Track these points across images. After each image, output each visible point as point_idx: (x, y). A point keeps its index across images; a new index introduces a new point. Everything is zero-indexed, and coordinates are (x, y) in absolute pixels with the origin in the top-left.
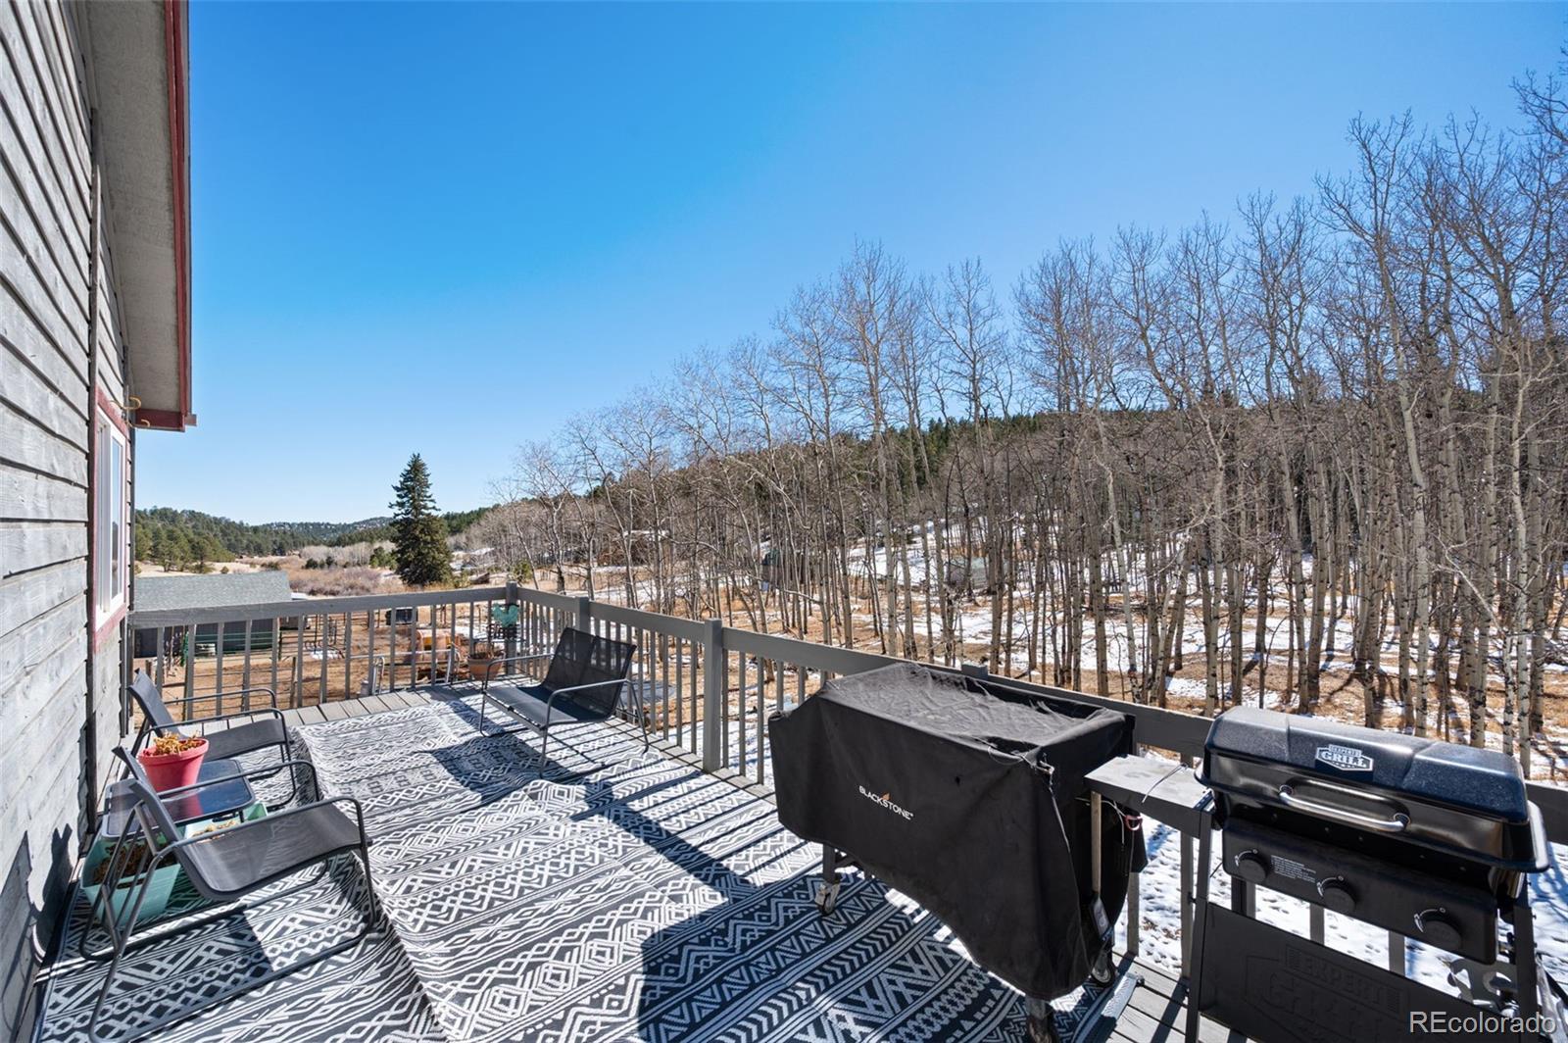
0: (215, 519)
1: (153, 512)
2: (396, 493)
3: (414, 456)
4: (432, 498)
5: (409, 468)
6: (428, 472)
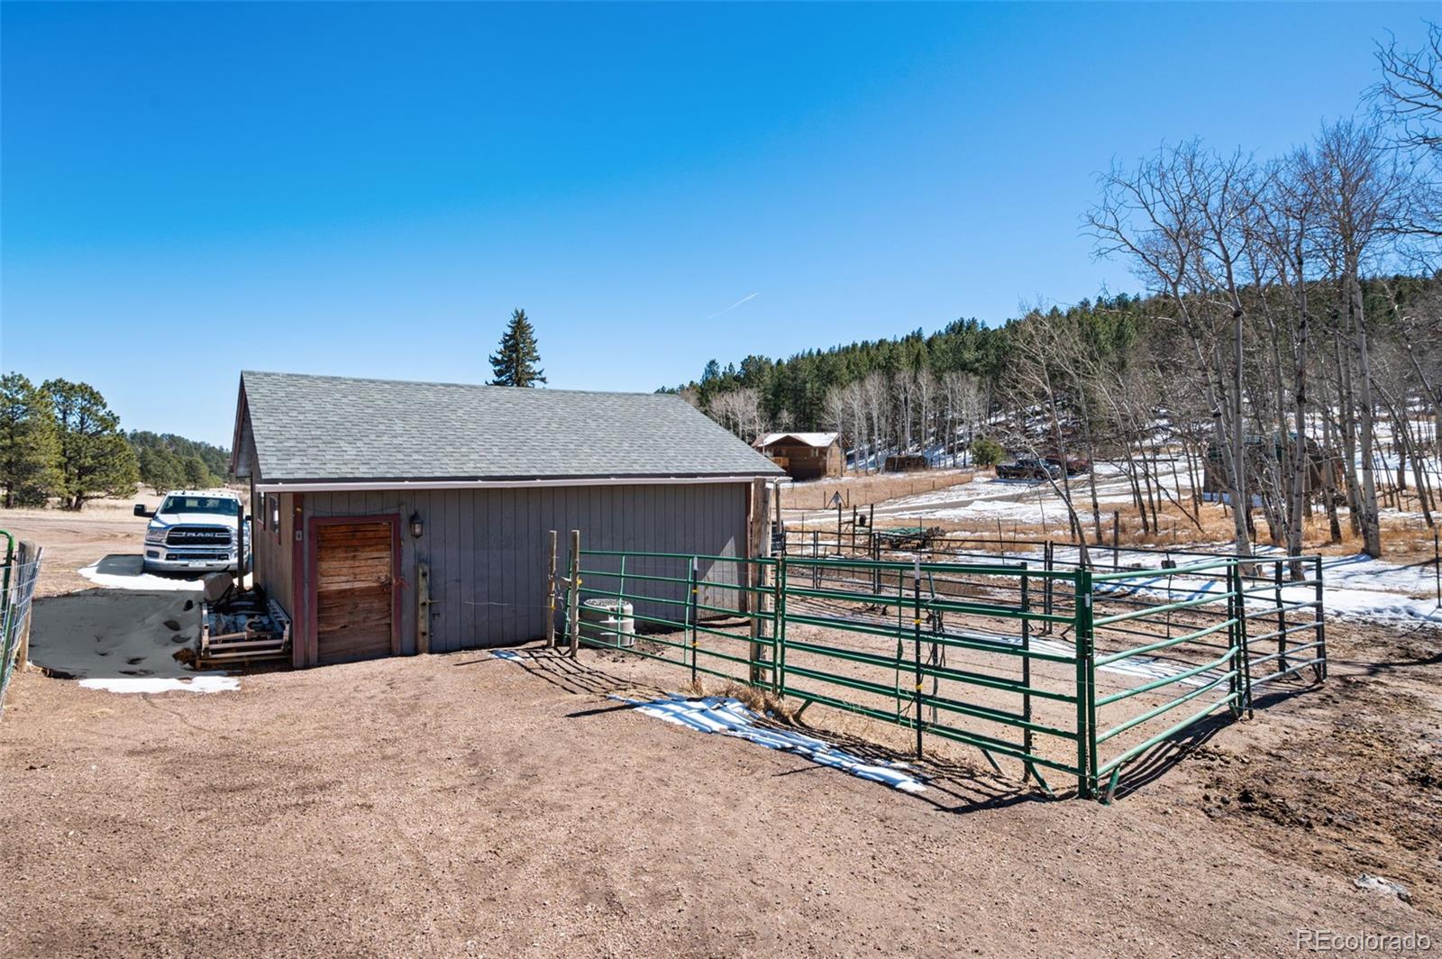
0: (195, 444)
1: (134, 436)
2: (491, 367)
3: (517, 312)
4: (543, 375)
5: (509, 331)
6: (534, 337)
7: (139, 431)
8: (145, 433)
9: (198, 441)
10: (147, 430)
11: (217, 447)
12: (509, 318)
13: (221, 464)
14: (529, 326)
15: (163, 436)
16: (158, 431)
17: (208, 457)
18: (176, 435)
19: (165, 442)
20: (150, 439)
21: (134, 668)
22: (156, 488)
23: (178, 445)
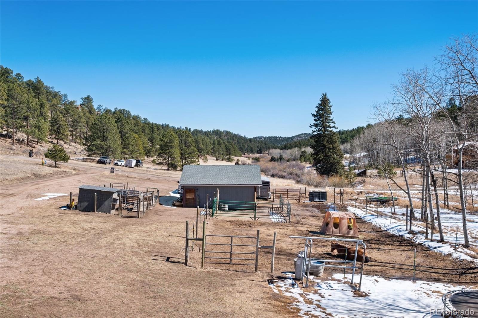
0: (235, 134)
2: (313, 118)
3: (323, 95)
4: (333, 121)
5: (320, 103)
6: (331, 104)
7: (215, 129)
8: (217, 130)
9: (236, 134)
10: (218, 129)
11: (243, 136)
12: (321, 97)
13: (244, 144)
14: (328, 100)
15: (223, 131)
16: (222, 130)
17: (240, 141)
18: (228, 131)
19: (224, 134)
20: (219, 133)
21: (168, 205)
22: (216, 157)
23: (229, 136)
